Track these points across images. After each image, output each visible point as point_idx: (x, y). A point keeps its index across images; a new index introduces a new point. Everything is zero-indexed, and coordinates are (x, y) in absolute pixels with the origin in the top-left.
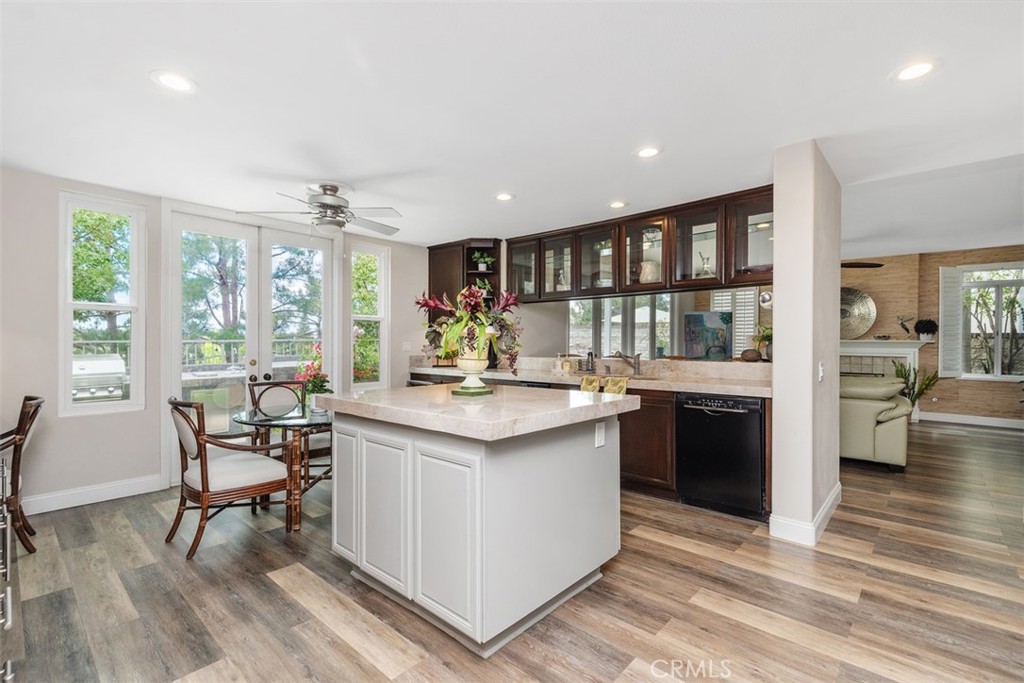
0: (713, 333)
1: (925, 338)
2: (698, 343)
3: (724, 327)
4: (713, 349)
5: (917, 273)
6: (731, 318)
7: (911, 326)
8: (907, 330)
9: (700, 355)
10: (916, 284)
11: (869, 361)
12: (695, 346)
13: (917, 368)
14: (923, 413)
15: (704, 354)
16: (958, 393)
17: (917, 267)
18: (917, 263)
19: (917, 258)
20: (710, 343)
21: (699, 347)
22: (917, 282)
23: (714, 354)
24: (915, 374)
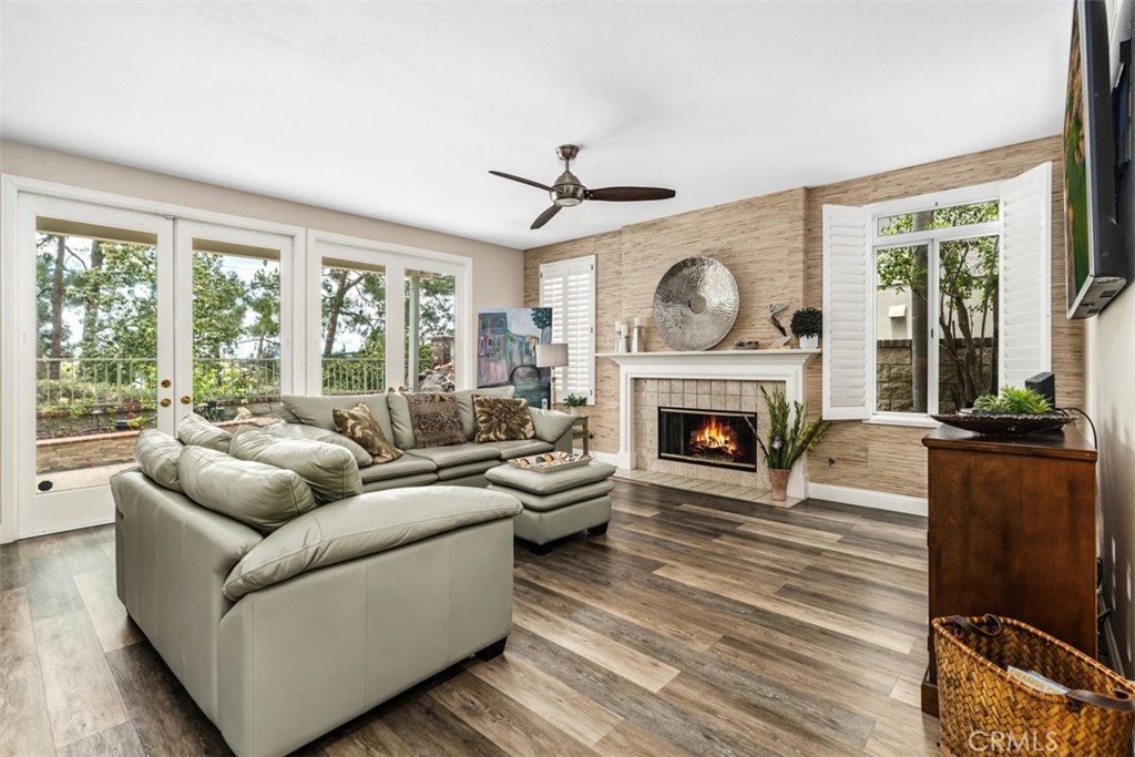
0: (521, 343)
1: (807, 344)
2: (496, 361)
3: (538, 332)
4: (520, 370)
5: (800, 225)
6: (550, 317)
7: (786, 322)
8: (782, 330)
9: (500, 381)
10: (800, 244)
11: (733, 388)
12: (492, 364)
13: (801, 402)
14: (812, 485)
15: (506, 379)
16: (866, 450)
17: (801, 213)
18: (801, 205)
19: (801, 196)
20: (517, 361)
21: (499, 367)
22: (801, 238)
23: (522, 378)
24: (798, 412)
